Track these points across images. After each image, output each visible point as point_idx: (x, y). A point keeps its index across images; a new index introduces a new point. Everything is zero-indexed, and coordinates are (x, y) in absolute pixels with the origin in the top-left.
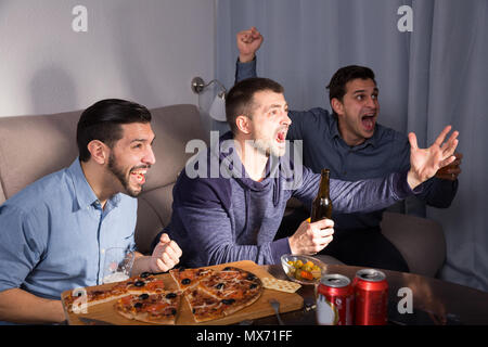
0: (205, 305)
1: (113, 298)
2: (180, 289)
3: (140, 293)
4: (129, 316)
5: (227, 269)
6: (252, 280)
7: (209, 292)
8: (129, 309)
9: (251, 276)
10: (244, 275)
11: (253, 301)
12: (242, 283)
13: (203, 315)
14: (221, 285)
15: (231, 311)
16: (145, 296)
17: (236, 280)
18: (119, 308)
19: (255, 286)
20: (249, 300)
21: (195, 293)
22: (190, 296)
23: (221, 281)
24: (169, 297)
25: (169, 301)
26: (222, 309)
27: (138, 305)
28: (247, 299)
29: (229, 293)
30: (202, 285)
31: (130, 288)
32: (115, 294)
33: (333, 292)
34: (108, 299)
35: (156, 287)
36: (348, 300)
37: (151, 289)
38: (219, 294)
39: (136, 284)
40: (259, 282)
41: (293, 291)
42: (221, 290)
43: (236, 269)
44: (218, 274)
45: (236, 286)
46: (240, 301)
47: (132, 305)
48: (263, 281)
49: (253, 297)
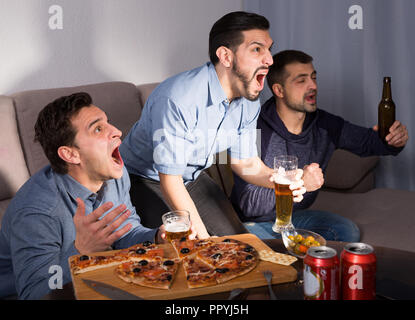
0: (199, 273)
1: (115, 263)
2: (178, 258)
3: (139, 259)
4: (127, 280)
5: (226, 241)
6: (250, 252)
7: (206, 262)
8: (128, 273)
9: (249, 248)
10: (242, 247)
11: (247, 271)
12: (238, 254)
13: (196, 281)
14: (217, 255)
15: (224, 280)
16: (144, 263)
17: (234, 251)
18: (120, 273)
19: (250, 257)
20: (243, 270)
21: (192, 262)
22: (186, 264)
23: (218, 252)
24: (167, 263)
25: (165, 268)
26: (215, 277)
27: (137, 271)
28: (241, 268)
29: (224, 263)
30: (199, 255)
31: (132, 255)
32: (116, 260)
33: (319, 263)
34: (110, 265)
35: (156, 254)
36: (333, 272)
37: (150, 256)
38: (215, 263)
39: (137, 252)
40: (256, 254)
41: (288, 264)
42: (217, 260)
43: (236, 241)
44: (217, 245)
45: (233, 257)
46: (233, 270)
47: (132, 270)
48: (260, 254)
49: (247, 268)
